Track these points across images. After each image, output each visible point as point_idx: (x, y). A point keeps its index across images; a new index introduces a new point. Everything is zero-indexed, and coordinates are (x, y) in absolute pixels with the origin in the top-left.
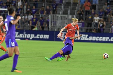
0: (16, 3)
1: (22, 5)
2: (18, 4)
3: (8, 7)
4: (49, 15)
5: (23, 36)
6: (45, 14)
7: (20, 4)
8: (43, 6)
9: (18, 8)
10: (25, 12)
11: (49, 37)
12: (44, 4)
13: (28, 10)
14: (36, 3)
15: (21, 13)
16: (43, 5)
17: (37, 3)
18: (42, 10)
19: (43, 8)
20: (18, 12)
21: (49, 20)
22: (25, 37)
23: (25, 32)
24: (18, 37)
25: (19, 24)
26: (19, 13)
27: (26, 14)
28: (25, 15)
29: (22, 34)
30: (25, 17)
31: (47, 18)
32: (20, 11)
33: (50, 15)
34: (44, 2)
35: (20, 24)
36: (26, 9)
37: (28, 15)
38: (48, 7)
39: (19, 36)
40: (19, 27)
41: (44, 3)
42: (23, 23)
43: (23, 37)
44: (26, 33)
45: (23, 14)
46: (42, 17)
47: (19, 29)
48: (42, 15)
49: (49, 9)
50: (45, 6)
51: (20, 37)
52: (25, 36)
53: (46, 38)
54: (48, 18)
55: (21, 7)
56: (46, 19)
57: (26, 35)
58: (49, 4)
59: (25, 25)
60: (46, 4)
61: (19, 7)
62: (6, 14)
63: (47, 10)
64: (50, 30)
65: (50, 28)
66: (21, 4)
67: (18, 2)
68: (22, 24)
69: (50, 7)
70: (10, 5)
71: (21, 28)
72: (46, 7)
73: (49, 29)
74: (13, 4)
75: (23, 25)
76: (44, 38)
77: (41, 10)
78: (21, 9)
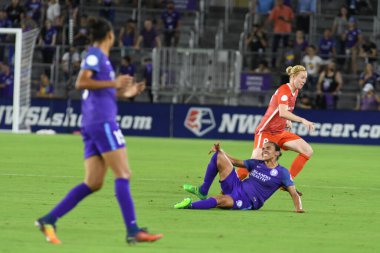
0: (43, 10)
1: (60, 17)
2: (49, 11)
3: (13, 21)
4: (151, 51)
5: (64, 119)
6: (137, 47)
7: (53, 11)
8: (131, 21)
9: (49, 26)
10: (71, 41)
11: (153, 124)
12: (137, 14)
13: (83, 31)
14: (107, 9)
15: (59, 42)
16: (133, 17)
17: (112, 8)
18: (129, 32)
19: (132, 25)
20: (48, 38)
21: (151, 66)
22: (73, 124)
23: (72, 106)
24: (48, 123)
25: (52, 80)
26: (50, 42)
27: (75, 45)
28: (72, 49)
29: (62, 115)
30: (71, 56)
31: (146, 60)
32: (54, 36)
33: (155, 50)
34: (136, 6)
35: (54, 79)
36: (76, 31)
37: (81, 51)
38: (148, 24)
39: (52, 120)
40: (51, 89)
41: (134, 11)
42: (64, 78)
43: (66, 124)
44: (74, 112)
45: (64, 46)
46: (127, 58)
47: (51, 95)
48: (127, 51)
49: (153, 30)
50: (139, 18)
51: (54, 124)
52: (70, 120)
53: (141, 127)
54: (150, 60)
55: (59, 23)
56: (143, 63)
57: (74, 117)
58: (153, 13)
59: (70, 84)
60: (142, 13)
61: (51, 22)
62: (7, 45)
63: (144, 32)
64: (155, 99)
65: (154, 93)
66: (57, 13)
67: (47, 7)
68: (60, 80)
69: (154, 22)
70: (22, 15)
71: (57, 94)
72: (142, 23)
73: (151, 96)
74: (30, 14)
75: (64, 84)
76: (135, 126)
77: (125, 34)
78: (58, 29)
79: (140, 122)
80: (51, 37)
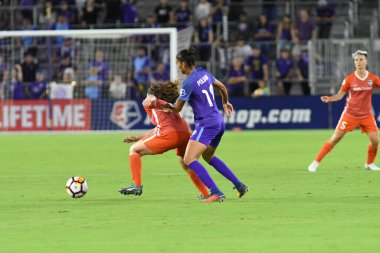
11: (312, 116)
12: (290, 7)
16: (287, 12)
22: (232, 120)
50: (293, 11)
54: (306, 51)
60: (296, 6)
64: (313, 92)
76: (295, 120)
79: (298, 116)
80: (207, 35)
